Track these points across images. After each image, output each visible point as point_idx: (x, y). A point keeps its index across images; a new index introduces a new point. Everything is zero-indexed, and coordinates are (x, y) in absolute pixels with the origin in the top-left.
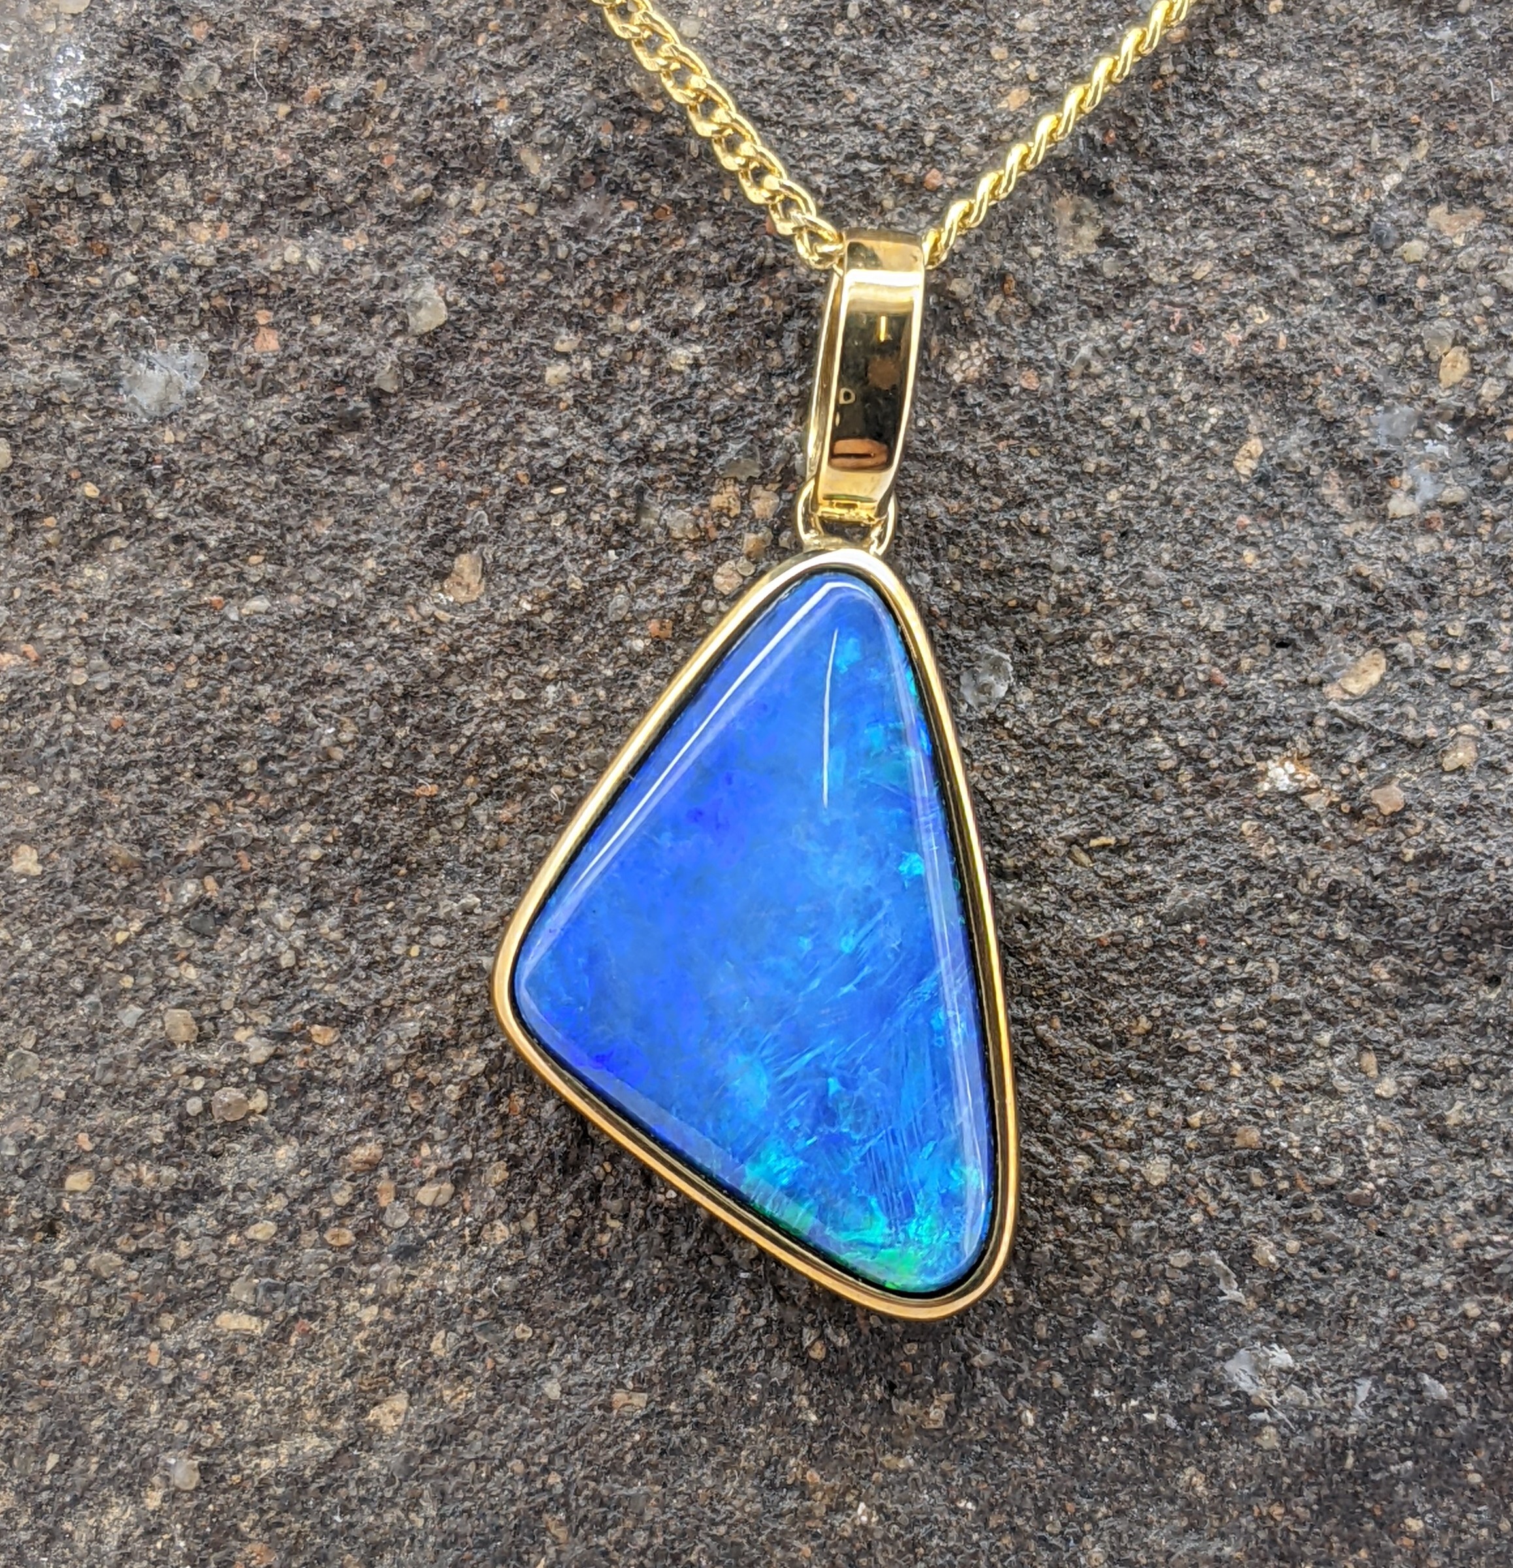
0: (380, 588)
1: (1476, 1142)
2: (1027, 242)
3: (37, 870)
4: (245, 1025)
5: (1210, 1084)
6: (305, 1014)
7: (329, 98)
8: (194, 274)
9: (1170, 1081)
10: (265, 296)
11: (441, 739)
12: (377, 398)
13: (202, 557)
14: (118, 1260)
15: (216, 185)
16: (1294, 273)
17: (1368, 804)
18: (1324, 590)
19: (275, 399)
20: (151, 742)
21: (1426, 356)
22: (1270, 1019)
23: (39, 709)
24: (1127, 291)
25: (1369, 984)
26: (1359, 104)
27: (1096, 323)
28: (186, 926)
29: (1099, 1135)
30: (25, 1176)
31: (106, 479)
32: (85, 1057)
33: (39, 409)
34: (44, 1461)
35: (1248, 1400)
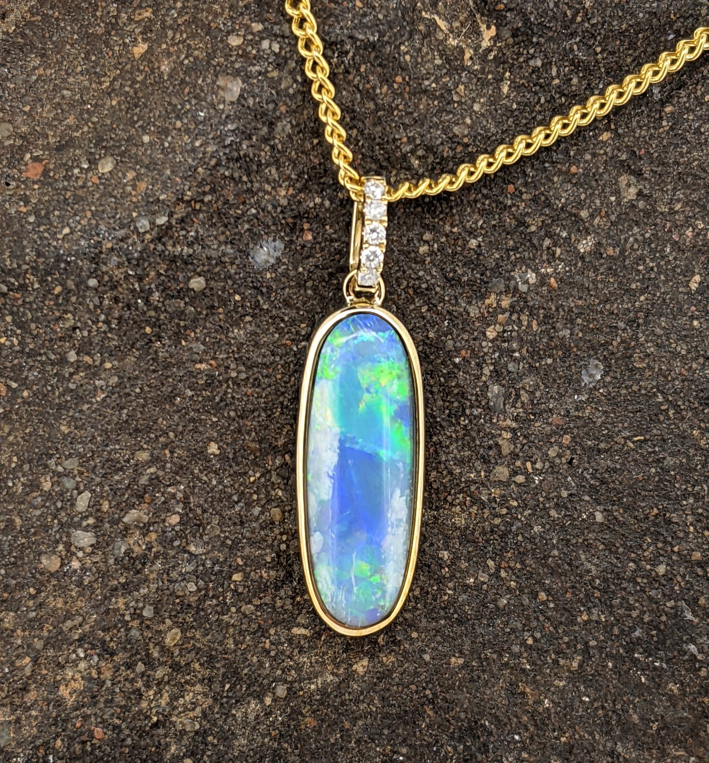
2: (609, 195)
3: (218, 452)
5: (682, 535)
8: (279, 209)
9: (666, 534)
10: (307, 218)
13: (282, 325)
14: (253, 608)
15: (288, 172)
19: (311, 259)
20: (263, 400)
22: (705, 509)
23: (217, 387)
24: (648, 214)
27: (635, 228)
28: (278, 474)
29: (638, 555)
30: (216, 574)
31: (244, 293)
32: (239, 527)
33: (217, 264)
34: (224, 687)
35: (695, 656)
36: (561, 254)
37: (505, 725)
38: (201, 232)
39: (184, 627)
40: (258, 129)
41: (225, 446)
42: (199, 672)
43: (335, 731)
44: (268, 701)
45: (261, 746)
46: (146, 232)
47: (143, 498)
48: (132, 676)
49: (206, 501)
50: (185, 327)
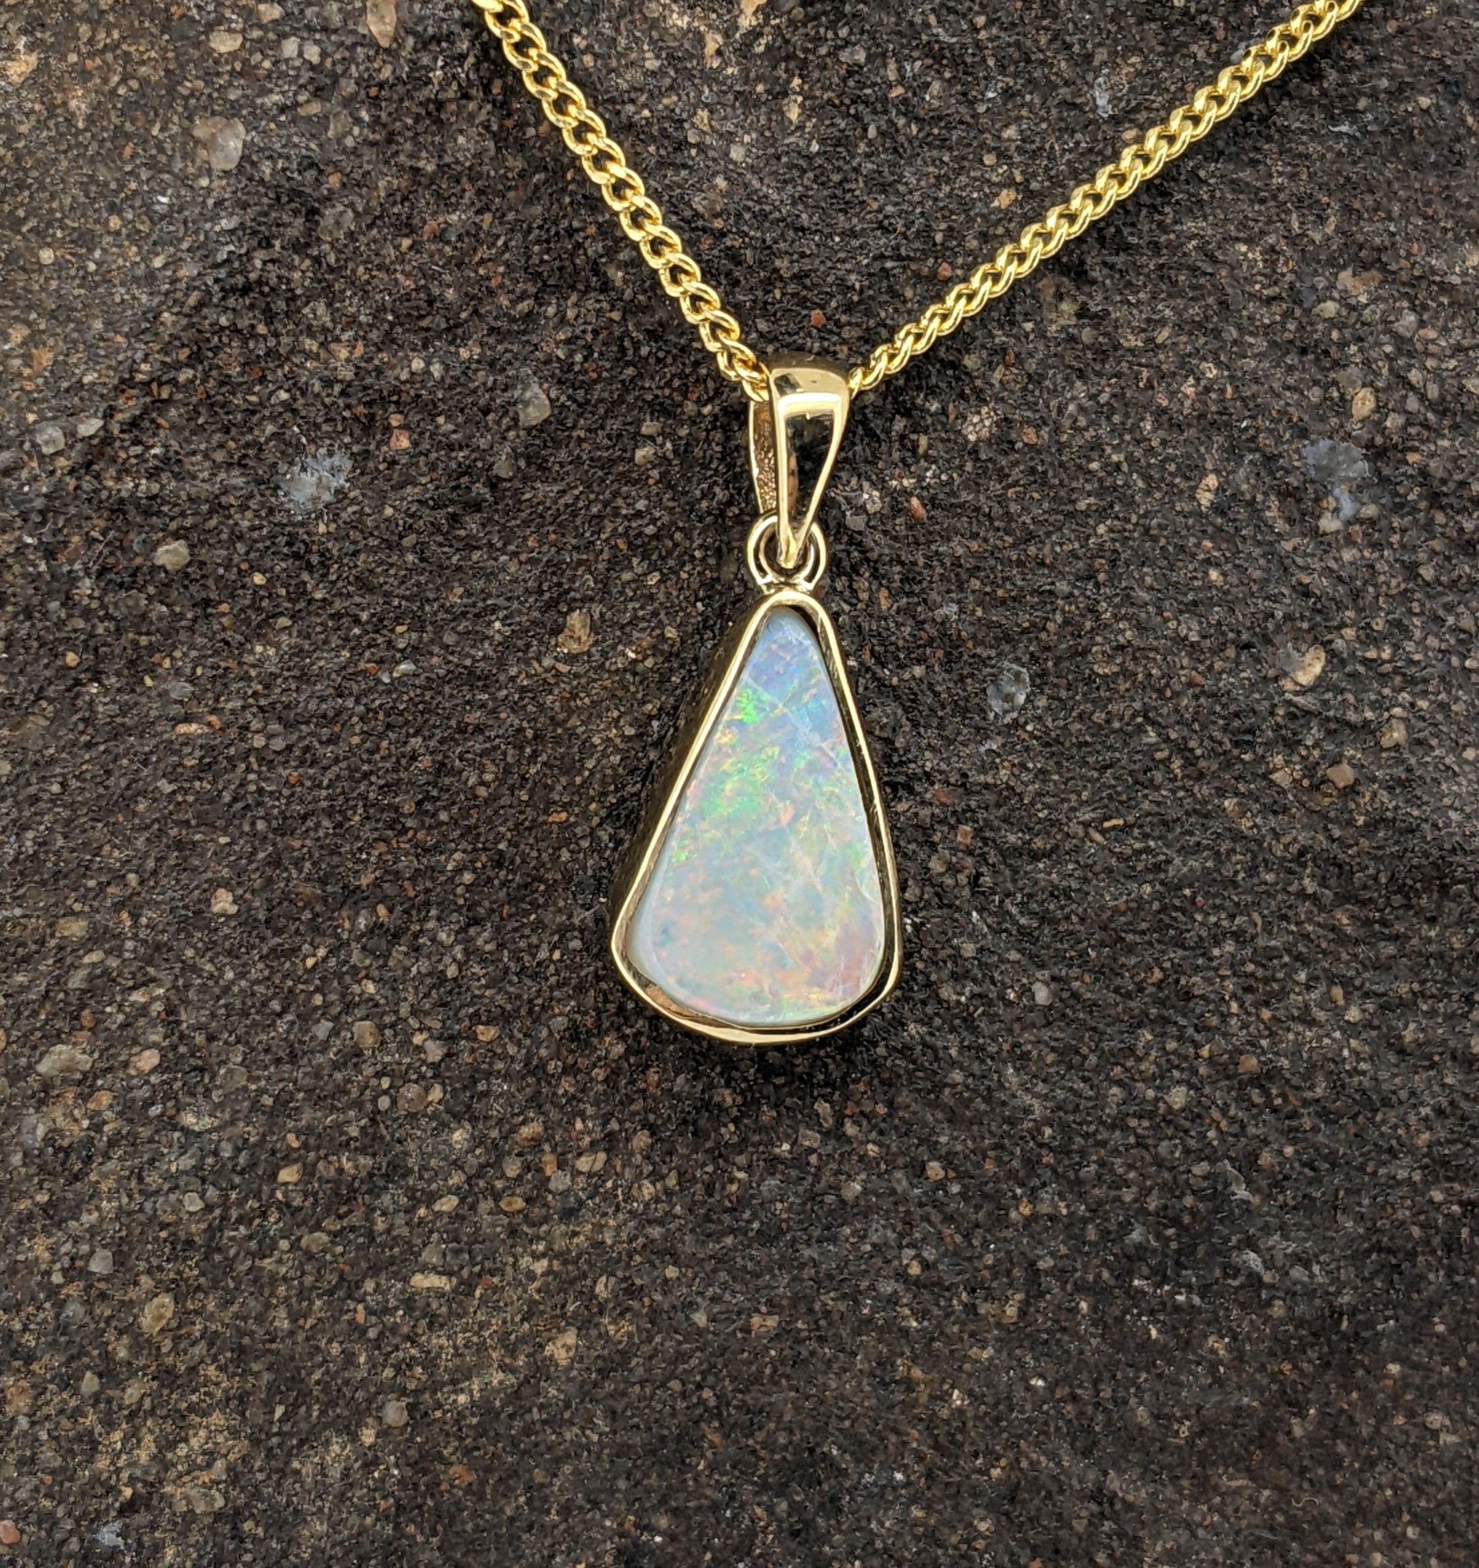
0: (506, 645)
1: (1429, 1057)
2: (1019, 318)
3: (233, 909)
4: (420, 1030)
5: (1214, 1021)
6: (471, 1017)
7: (444, 231)
8: (337, 388)
9: (1182, 1022)
10: (397, 403)
11: (567, 773)
12: (494, 484)
13: (357, 631)
14: (325, 1238)
15: (352, 310)
16: (1235, 334)
17: (1325, 780)
18: (1274, 599)
19: (409, 489)
20: (324, 793)
21: (1342, 396)
22: (1258, 964)
23: (226, 771)
24: (1101, 354)
25: (1333, 929)
26: (1280, 189)
27: (1078, 384)
28: (364, 948)
29: (1127, 1070)
30: (242, 1173)
31: (272, 569)
32: (287, 1067)
33: (211, 512)
34: (272, 1412)
35: (1260, 1279)
36: (930, 446)
37: (873, 1451)
38: (175, 446)
39: (179, 1290)
40: (285, 225)
41: (248, 896)
42: (217, 1384)
43: (514, 1490)
44: (368, 1436)
45: (359, 1534)
46: (58, 454)
47: (77, 1018)
48: (73, 1403)
49: (213, 1015)
50: (152, 649)
